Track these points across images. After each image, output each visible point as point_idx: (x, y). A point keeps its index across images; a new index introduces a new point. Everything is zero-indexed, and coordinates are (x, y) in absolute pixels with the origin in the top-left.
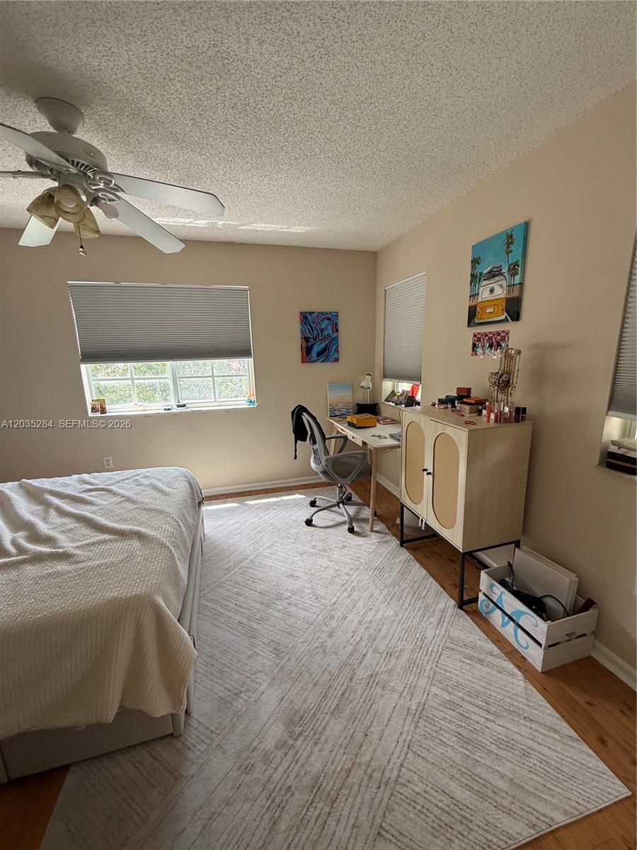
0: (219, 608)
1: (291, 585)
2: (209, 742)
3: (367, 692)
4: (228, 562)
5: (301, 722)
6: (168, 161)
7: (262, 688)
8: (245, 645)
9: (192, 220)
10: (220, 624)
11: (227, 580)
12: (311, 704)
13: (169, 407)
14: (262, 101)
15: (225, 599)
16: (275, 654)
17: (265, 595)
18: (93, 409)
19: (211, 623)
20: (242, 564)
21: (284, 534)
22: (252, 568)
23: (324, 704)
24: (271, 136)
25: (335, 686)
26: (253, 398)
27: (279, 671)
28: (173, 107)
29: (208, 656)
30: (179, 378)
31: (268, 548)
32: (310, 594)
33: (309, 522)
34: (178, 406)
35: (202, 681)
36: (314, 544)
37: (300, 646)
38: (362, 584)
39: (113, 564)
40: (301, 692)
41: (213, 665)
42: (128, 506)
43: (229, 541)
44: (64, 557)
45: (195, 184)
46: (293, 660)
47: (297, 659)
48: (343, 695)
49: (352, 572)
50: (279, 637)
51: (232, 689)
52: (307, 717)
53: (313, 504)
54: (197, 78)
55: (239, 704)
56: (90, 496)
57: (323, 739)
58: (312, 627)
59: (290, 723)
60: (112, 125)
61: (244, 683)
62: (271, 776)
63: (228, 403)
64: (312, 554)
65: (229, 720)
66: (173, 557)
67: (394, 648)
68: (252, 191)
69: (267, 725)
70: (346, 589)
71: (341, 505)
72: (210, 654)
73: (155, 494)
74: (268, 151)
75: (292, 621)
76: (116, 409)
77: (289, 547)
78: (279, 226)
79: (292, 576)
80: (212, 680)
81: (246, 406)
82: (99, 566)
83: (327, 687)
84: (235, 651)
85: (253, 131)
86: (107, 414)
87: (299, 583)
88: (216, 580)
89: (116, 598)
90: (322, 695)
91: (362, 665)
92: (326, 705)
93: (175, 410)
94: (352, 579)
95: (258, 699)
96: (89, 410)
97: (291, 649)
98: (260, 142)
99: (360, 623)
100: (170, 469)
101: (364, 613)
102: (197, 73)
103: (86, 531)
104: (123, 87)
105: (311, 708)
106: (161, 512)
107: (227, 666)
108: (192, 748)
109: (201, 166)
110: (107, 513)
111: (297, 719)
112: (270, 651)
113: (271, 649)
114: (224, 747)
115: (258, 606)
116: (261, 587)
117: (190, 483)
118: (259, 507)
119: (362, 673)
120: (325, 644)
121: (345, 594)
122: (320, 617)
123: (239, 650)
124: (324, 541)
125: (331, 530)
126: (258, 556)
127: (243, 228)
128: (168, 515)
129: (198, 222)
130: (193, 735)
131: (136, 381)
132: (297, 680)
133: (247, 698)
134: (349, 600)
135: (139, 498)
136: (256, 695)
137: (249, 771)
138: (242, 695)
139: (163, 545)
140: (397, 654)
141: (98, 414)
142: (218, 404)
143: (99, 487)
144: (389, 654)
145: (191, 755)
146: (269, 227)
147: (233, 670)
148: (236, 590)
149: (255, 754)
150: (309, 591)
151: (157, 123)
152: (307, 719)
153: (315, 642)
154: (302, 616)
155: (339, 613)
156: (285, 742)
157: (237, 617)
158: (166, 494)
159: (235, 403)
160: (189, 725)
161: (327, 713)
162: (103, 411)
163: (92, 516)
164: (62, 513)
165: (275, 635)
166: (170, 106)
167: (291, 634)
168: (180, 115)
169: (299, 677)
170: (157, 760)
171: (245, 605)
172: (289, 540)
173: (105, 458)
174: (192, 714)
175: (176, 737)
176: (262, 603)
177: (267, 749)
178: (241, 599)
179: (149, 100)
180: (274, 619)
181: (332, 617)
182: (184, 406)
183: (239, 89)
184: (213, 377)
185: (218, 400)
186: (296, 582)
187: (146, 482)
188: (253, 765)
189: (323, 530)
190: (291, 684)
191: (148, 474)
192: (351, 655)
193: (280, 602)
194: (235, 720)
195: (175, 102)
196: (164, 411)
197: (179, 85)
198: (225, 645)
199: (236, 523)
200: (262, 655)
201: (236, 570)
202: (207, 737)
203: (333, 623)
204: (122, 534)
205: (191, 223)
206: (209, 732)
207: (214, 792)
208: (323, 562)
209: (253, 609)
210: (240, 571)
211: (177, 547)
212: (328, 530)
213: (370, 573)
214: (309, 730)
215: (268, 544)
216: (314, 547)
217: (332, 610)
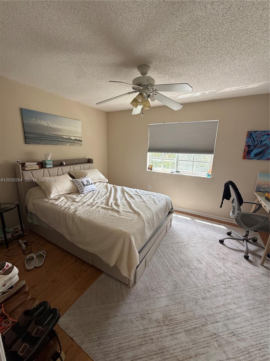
0: (162, 255)
1: (196, 264)
2: (136, 297)
3: (208, 338)
4: (175, 240)
5: (170, 321)
6: (180, 73)
7: (162, 295)
8: (165, 275)
9: (194, 94)
10: (160, 261)
11: (171, 247)
12: (178, 318)
13: (173, 172)
14: (218, 30)
15: (166, 253)
16: (174, 287)
17: (182, 261)
18: (148, 168)
19: (157, 259)
20: (180, 244)
21: (206, 241)
22: (183, 248)
23: (183, 324)
24: (226, 44)
25: (193, 321)
26: (210, 174)
27: (172, 295)
28: (178, 51)
29: (150, 269)
30: (179, 160)
31: (194, 243)
32: (203, 274)
33: (221, 242)
34: (176, 172)
35: (144, 276)
36: (219, 253)
37: (186, 292)
38: (237, 288)
39: (127, 220)
40: (177, 310)
41: (150, 273)
42: (143, 203)
43: (179, 232)
44: (118, 212)
45: (192, 78)
46: (180, 295)
47: (182, 296)
48: (195, 328)
49: (234, 279)
50: (179, 282)
51: (152, 287)
52: (173, 321)
53: (229, 234)
54: (186, 35)
55: (152, 294)
56: (135, 197)
57: (175, 336)
58: (196, 289)
59: (165, 317)
60: (159, 67)
61: (157, 288)
62: (148, 328)
63: (198, 174)
64: (215, 257)
65: (146, 296)
66: (144, 226)
67: (239, 334)
68: (221, 73)
69: (157, 310)
70: (225, 284)
71: (245, 241)
72: (151, 269)
73: (153, 203)
74: (226, 52)
75: (188, 279)
76: (155, 169)
77: (205, 248)
78: (240, 87)
79: (199, 261)
80: (147, 278)
81: (206, 177)
82: (124, 219)
83: (189, 318)
84: (160, 274)
85: (215, 46)
86: (152, 171)
87: (201, 266)
88: (167, 244)
89: (121, 230)
90: (185, 320)
91: (213, 325)
92: (185, 325)
93: (175, 173)
94: (233, 281)
95: (159, 298)
96: (147, 168)
97: (182, 290)
98: (220, 50)
99: (224, 305)
100: (163, 195)
101: (229, 303)
102: (185, 33)
103: (128, 207)
104: (160, 52)
105: (177, 320)
106: (150, 209)
107: (154, 277)
108: (131, 295)
109: (194, 70)
110: (136, 203)
111: (169, 318)
112: (172, 284)
113: (174, 284)
114: (140, 303)
115: (177, 264)
116: (182, 257)
117: (167, 203)
118: (200, 224)
119: (210, 328)
120: (199, 300)
121: (223, 286)
122: (203, 287)
123: (161, 275)
124: (227, 255)
125: (233, 251)
126: (188, 244)
127: (218, 92)
128: (152, 211)
129: (197, 94)
130: (133, 291)
131: (164, 160)
132: (177, 304)
133: (155, 294)
134: (224, 290)
135: (147, 202)
136: (159, 296)
137: (143, 319)
138: (154, 292)
139: (143, 221)
140: (239, 338)
141: (149, 170)
142: (193, 173)
143: (139, 194)
144: (233, 334)
145: (129, 296)
146: (234, 89)
147: (156, 280)
148: (172, 252)
149: (147, 315)
150: (204, 272)
151: (173, 60)
152: (173, 322)
153: (194, 296)
154: (194, 280)
155: (214, 292)
156: (160, 322)
157: (167, 263)
158: (156, 203)
159: (201, 174)
160: (134, 286)
161: (183, 328)
162: (151, 169)
163: (131, 203)
164: (126, 199)
165: (178, 279)
166: (177, 51)
167: (185, 284)
168: (181, 53)
169: (179, 304)
170: (121, 289)
171: (172, 260)
172: (206, 245)
173: (148, 186)
174: (136, 284)
175: (128, 287)
176: (179, 264)
177: (152, 318)
178: (172, 257)
179: (169, 52)
180: (181, 273)
181: (209, 292)
182: (178, 172)
183: (205, 30)
184: (193, 161)
185: (193, 172)
186: (199, 264)
187: (152, 197)
188: (145, 318)
189: (228, 249)
190: (174, 303)
191: (155, 195)
192: (210, 315)
193: (187, 268)
194: (147, 298)
195: (179, 49)
196: (170, 173)
197: (179, 42)
198: (158, 270)
199: (186, 226)
200: (168, 283)
201: (176, 245)
202: (137, 295)
203: (208, 295)
204: (135, 212)
205: (194, 95)
206: (138, 294)
207: (130, 314)
208: (220, 264)
209: (175, 264)
210: (177, 246)
211: (148, 223)
212: (231, 251)
213: (247, 286)
214: (171, 327)
215: (195, 241)
216: (218, 254)
217: (211, 288)
